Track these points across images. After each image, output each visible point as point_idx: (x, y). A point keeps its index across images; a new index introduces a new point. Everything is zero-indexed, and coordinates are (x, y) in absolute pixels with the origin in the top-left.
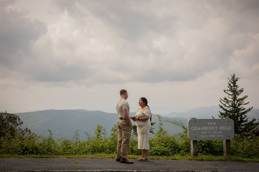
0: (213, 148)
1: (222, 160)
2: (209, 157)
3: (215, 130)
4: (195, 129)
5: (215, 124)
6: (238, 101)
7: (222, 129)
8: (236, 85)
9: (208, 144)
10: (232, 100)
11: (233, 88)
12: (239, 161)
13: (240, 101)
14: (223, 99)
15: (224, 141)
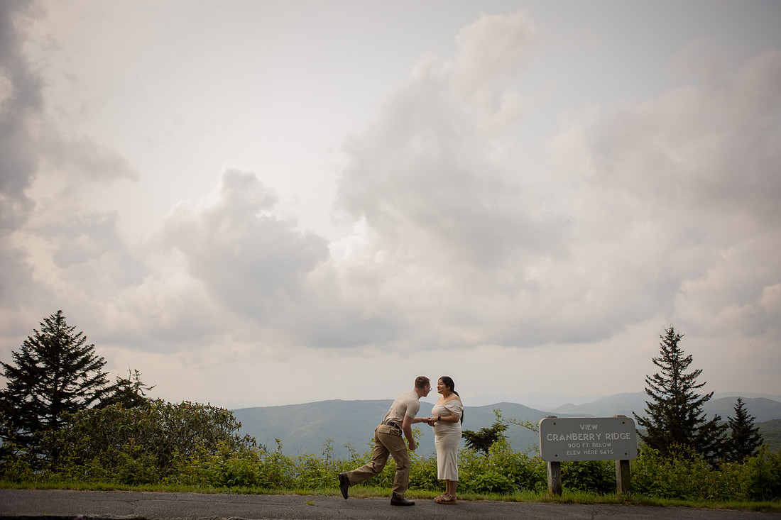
0: (601, 477)
1: (611, 503)
2: (588, 496)
3: (596, 441)
4: (555, 438)
5: (595, 427)
6: (683, 380)
7: (611, 437)
8: (677, 349)
9: (590, 468)
10: (670, 379)
11: (670, 355)
12: (647, 504)
13: (687, 381)
14: (653, 378)
15: (617, 463)
